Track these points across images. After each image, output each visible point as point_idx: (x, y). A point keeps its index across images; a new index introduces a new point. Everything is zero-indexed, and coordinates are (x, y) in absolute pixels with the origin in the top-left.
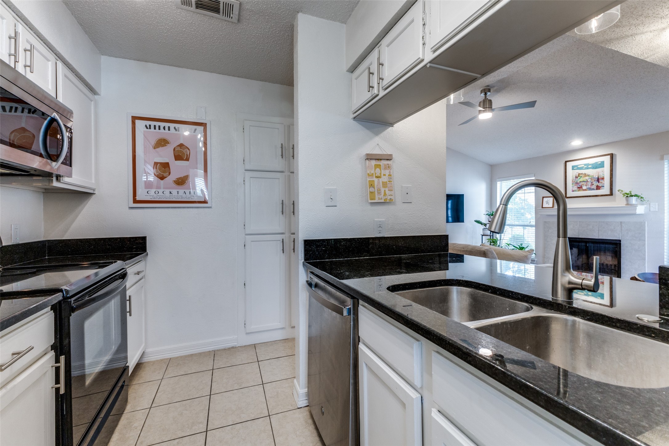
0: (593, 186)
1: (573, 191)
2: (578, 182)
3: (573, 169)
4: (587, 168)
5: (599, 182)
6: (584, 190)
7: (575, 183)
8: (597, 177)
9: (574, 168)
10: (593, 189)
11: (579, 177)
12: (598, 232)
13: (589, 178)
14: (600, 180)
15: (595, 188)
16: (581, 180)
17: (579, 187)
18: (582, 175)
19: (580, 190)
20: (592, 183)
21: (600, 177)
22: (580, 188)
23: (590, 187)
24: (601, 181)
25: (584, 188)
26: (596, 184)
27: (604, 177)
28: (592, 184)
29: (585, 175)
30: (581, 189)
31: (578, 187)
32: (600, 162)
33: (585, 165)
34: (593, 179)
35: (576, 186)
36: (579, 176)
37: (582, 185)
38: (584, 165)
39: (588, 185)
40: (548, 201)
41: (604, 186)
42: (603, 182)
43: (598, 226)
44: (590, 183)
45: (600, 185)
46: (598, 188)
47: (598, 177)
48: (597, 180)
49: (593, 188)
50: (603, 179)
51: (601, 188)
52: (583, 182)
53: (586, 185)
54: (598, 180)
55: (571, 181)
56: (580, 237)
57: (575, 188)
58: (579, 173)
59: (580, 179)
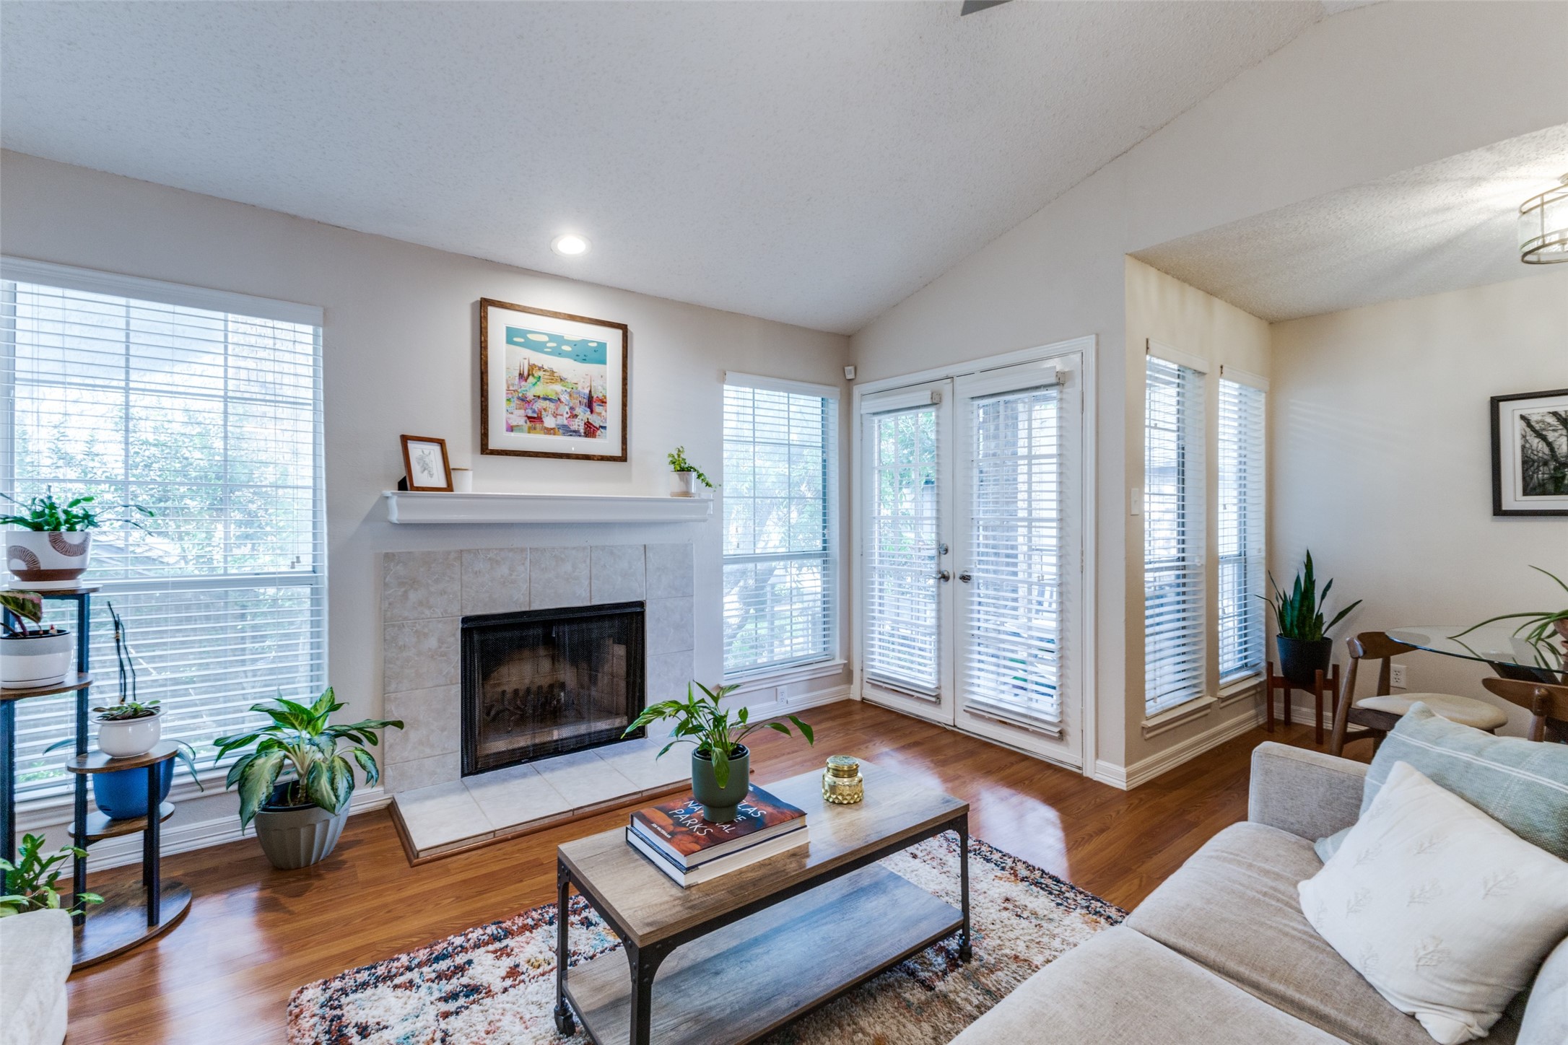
0: (577, 420)
1: (511, 429)
2: (530, 396)
3: (510, 341)
4: (560, 354)
5: (592, 412)
6: (549, 431)
7: (519, 398)
8: (587, 391)
9: (515, 339)
10: (576, 433)
11: (531, 379)
12: (587, 583)
13: (564, 389)
14: (594, 404)
15: (582, 431)
16: (540, 389)
17: (530, 415)
18: (541, 373)
19: (531, 430)
20: (572, 409)
21: (595, 396)
22: (535, 419)
23: (565, 422)
24: (597, 408)
25: (549, 422)
26: (583, 414)
27: (605, 398)
28: (575, 413)
29: (554, 377)
30: (538, 426)
31: (529, 418)
32: (595, 345)
33: (552, 338)
34: (575, 396)
35: (522, 412)
36: (533, 375)
37: (543, 413)
38: (546, 338)
39: (562, 415)
40: (427, 460)
41: (604, 428)
42: (604, 413)
43: (588, 561)
44: (567, 409)
45: (596, 421)
46: (590, 431)
47: (590, 391)
48: (585, 401)
49: (575, 427)
50: (603, 402)
51: (599, 432)
52: (545, 399)
53: (555, 415)
54: (590, 403)
55: (505, 387)
56: (536, 606)
57: (518, 418)
58: (532, 362)
59: (536, 387)
